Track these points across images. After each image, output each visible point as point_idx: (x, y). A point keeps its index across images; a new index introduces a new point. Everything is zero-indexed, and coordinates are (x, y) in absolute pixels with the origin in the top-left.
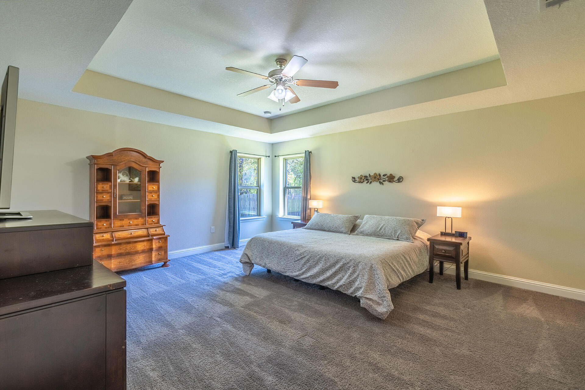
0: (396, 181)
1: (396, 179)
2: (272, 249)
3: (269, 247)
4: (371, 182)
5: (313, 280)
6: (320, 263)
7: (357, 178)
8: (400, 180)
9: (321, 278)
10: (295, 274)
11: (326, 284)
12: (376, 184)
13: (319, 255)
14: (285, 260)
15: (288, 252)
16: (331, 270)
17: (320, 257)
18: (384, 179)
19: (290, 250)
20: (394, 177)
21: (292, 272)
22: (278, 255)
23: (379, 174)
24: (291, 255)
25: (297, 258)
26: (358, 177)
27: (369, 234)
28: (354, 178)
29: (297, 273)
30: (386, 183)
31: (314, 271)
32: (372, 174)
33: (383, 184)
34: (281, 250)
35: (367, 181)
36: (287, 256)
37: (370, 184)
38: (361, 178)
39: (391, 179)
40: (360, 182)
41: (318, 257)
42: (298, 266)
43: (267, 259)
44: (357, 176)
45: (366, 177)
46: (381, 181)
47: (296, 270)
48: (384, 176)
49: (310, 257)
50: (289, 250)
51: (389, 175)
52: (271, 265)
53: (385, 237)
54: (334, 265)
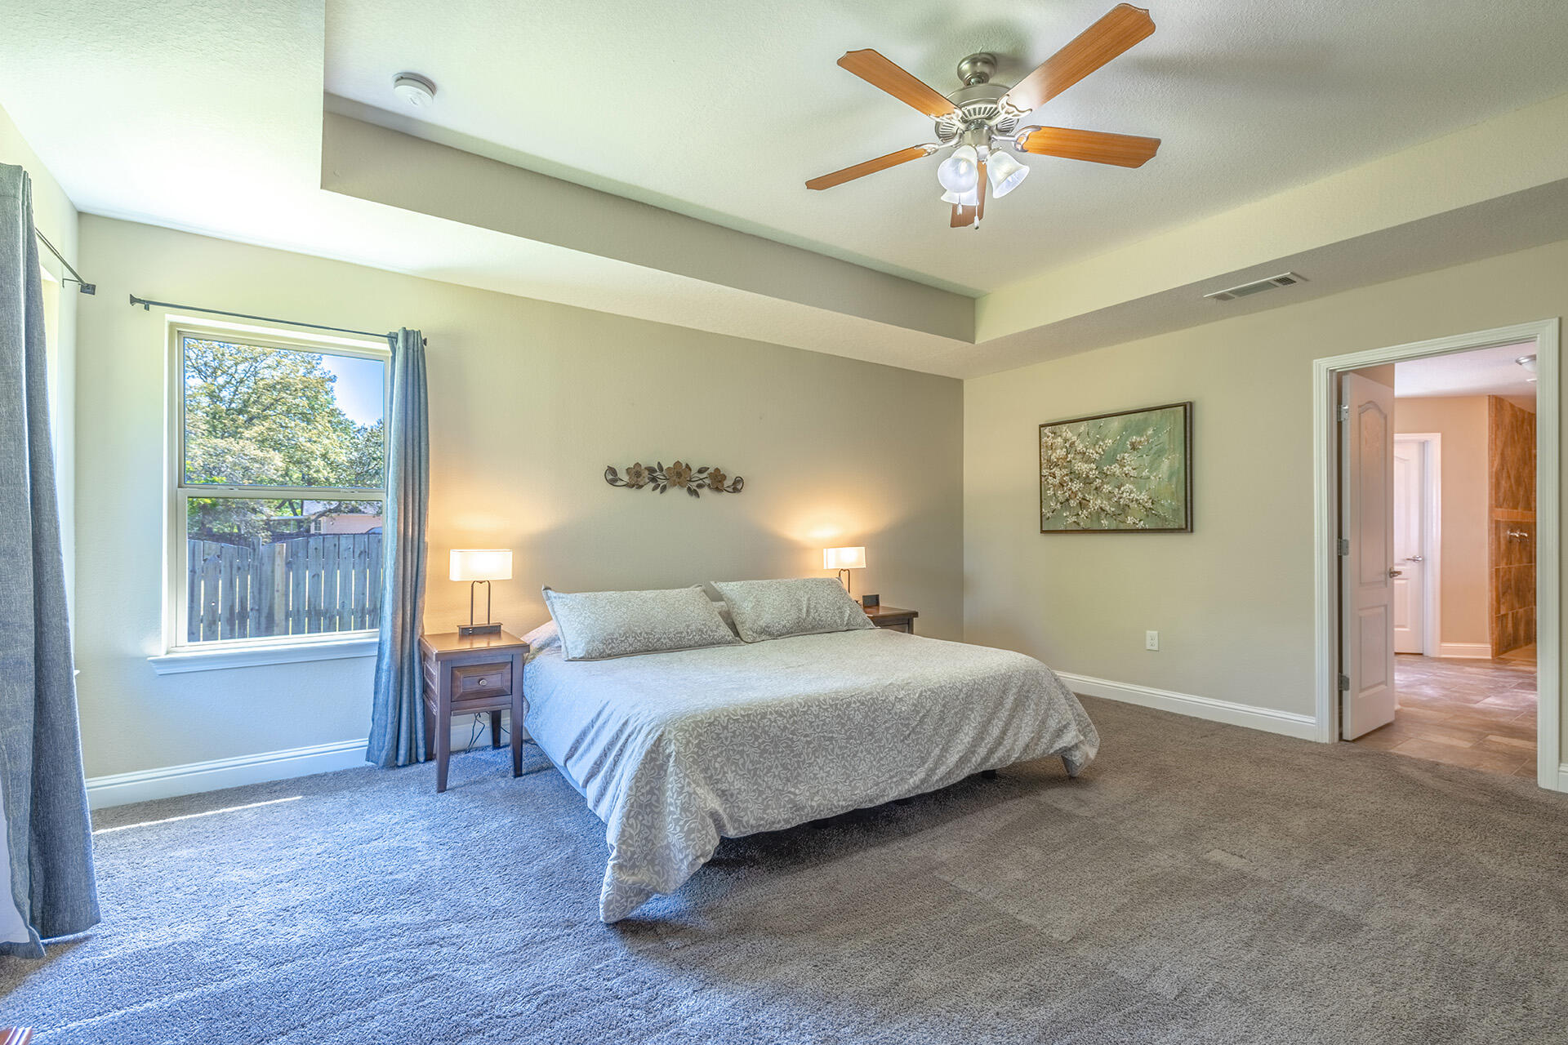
0: (728, 489)
1: (728, 483)
2: (806, 736)
3: (793, 733)
4: (664, 489)
5: (961, 771)
6: (970, 713)
7: (625, 471)
8: (737, 486)
9: (982, 751)
10: (913, 781)
11: (992, 761)
12: (677, 495)
13: (961, 690)
14: (869, 753)
15: (874, 720)
16: (998, 718)
17: (966, 694)
18: (700, 482)
19: (876, 710)
20: (724, 477)
21: (902, 779)
22: (840, 748)
23: (687, 465)
24: (884, 727)
25: (907, 726)
26: (628, 470)
27: (784, 631)
28: (612, 470)
29: (921, 774)
30: (705, 492)
31: (965, 741)
32: (667, 464)
33: (697, 495)
34: (843, 725)
35: (652, 485)
36: (871, 734)
37: (661, 493)
38: (638, 474)
39: (718, 481)
40: (629, 486)
41: (960, 697)
42: (919, 750)
43: (795, 786)
44: (622, 465)
45: (651, 470)
46: (694, 485)
47: (912, 766)
48: (700, 471)
49: (944, 706)
50: (874, 713)
51: (711, 470)
52: (824, 797)
53: (822, 631)
54: (999, 704)
